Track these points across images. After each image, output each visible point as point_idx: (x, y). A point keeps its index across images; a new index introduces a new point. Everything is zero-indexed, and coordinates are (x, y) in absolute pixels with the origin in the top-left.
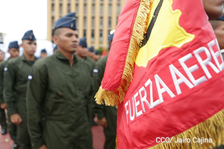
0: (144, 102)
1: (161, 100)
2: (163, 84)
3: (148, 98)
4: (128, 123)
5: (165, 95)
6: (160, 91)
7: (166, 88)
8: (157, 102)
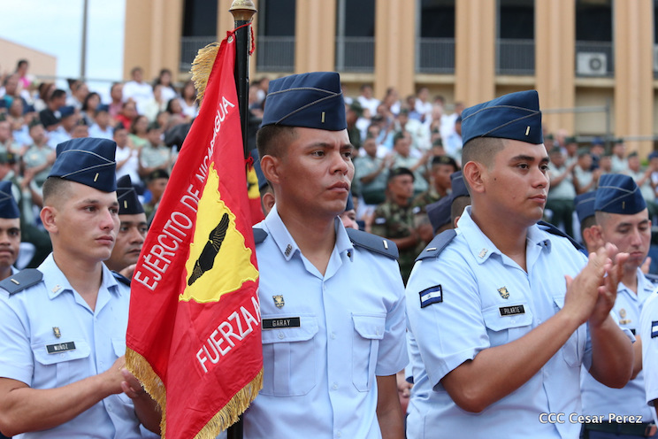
0: (231, 337)
1: (251, 329)
2: (250, 315)
3: (236, 331)
4: (206, 371)
5: (252, 323)
6: (248, 322)
7: (252, 318)
8: (247, 332)
